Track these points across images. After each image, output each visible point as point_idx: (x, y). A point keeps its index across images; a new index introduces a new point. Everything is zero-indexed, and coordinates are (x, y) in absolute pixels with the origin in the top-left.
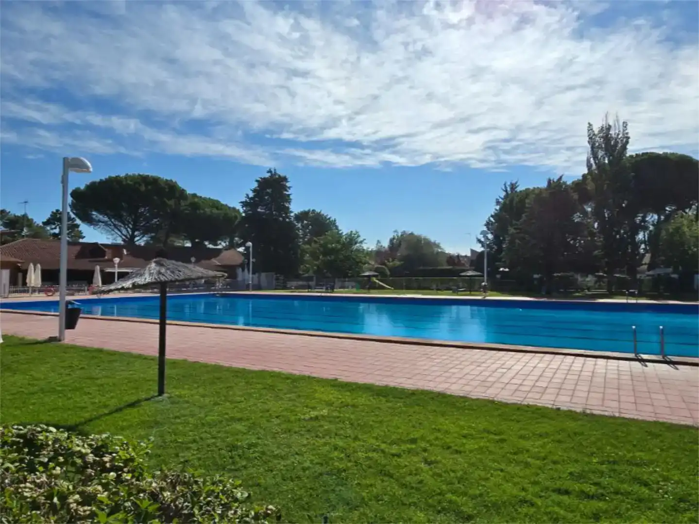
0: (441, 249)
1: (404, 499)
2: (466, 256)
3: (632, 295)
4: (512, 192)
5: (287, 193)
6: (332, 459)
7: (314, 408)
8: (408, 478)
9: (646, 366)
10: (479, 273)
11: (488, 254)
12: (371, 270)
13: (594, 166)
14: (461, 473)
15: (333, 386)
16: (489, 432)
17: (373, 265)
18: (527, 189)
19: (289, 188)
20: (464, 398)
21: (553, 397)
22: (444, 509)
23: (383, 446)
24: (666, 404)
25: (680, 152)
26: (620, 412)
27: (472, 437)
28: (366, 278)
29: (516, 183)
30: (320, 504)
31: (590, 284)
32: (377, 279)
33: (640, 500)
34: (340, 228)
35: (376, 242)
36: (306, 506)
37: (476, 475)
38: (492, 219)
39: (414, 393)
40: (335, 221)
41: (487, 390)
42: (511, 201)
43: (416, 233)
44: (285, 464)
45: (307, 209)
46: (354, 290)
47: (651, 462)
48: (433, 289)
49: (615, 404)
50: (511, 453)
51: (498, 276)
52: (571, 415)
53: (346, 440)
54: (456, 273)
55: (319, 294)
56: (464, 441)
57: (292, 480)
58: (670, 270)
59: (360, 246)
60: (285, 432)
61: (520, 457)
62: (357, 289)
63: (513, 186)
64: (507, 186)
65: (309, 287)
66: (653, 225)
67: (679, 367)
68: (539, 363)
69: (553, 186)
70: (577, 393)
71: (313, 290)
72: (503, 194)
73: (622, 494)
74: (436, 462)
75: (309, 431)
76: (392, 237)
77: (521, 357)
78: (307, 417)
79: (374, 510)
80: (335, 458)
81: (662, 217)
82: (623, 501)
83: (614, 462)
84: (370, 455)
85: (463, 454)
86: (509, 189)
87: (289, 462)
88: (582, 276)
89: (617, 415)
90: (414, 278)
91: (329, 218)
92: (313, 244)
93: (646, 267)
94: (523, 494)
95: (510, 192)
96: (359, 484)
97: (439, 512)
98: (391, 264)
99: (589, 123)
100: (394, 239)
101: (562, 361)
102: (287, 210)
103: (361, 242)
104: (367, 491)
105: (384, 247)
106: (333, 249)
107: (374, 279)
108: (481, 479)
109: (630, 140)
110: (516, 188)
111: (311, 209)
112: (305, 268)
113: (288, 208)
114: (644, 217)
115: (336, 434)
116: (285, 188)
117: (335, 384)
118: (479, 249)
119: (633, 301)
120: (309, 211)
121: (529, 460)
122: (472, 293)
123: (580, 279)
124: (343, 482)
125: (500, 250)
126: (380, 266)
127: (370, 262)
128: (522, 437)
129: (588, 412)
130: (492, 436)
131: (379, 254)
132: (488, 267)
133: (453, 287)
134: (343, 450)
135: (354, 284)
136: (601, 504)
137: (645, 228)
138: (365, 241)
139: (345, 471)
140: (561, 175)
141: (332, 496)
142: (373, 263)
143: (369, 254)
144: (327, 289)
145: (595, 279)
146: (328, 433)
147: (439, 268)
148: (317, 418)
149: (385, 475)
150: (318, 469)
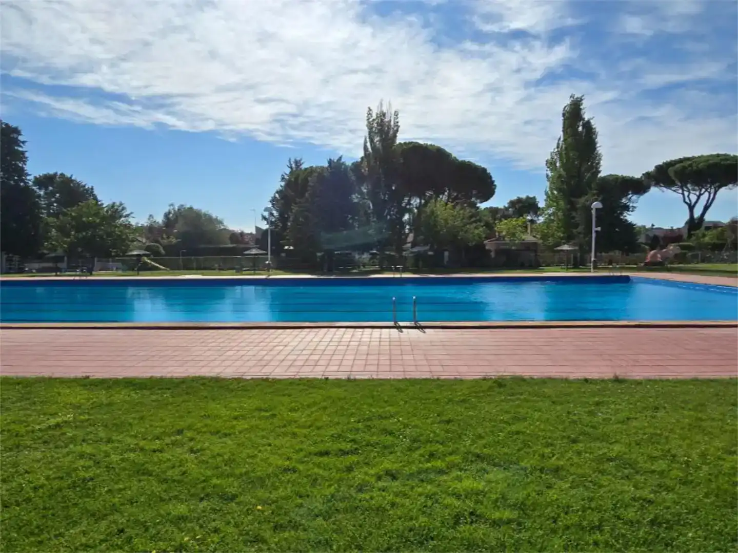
0: (224, 226)
1: (164, 495)
2: (251, 234)
3: (397, 270)
4: (297, 168)
5: (20, 149)
6: (76, 469)
7: (54, 415)
8: (170, 473)
9: (402, 332)
10: (264, 252)
11: (272, 231)
12: (140, 248)
13: (370, 149)
14: (229, 454)
15: (85, 385)
16: (260, 410)
17: (144, 244)
18: (311, 167)
19: (24, 142)
20: (238, 380)
21: (323, 368)
22: (207, 495)
23: (142, 443)
24: (413, 363)
25: (438, 144)
26: (377, 375)
27: (244, 417)
28: (135, 258)
29: (300, 161)
30: (57, 523)
31: (366, 261)
32: (149, 259)
33: (385, 447)
34: (99, 198)
35: (148, 217)
36: (36, 531)
37: (244, 455)
38: (277, 195)
39: (183, 381)
40: (92, 189)
41: (262, 370)
42: (296, 179)
43: (195, 207)
44: (8, 487)
45: (52, 172)
46: (120, 272)
47: (397, 413)
48: (214, 269)
49: (374, 368)
50: (279, 427)
51: (283, 255)
52: (338, 383)
53: (95, 445)
54: (240, 252)
55: (72, 278)
56: (235, 423)
57: (18, 505)
58: (427, 248)
59: (127, 221)
60: (11, 450)
61: (289, 429)
62: (123, 270)
63: (298, 163)
64: (292, 163)
65: (56, 270)
66: (416, 208)
67: (426, 330)
68: (314, 338)
69: (333, 165)
70: (344, 363)
71: (63, 274)
72: (288, 171)
73: (372, 445)
74: (202, 450)
75: (45, 442)
76: (166, 210)
77: (297, 333)
78: (43, 426)
79: (126, 514)
80: (80, 468)
81: (423, 201)
82: (373, 451)
83: (369, 419)
84: (126, 456)
85: (232, 436)
86: (294, 166)
87: (14, 484)
88: (359, 254)
89: (375, 377)
90: (193, 257)
91: (84, 186)
92: (61, 217)
93: (409, 245)
94: (287, 463)
95: (294, 169)
96: (109, 491)
97: (202, 499)
98: (165, 241)
99: (369, 108)
100: (169, 213)
101: (335, 334)
102: (21, 172)
103: (128, 216)
104: (120, 496)
105: (158, 223)
106: (89, 223)
107: (146, 259)
108: (249, 457)
109: (400, 129)
110: (301, 165)
111: (59, 173)
112: (50, 246)
113: (22, 169)
114: (409, 201)
115: (83, 441)
116: (17, 142)
117: (86, 383)
118: (264, 226)
119: (398, 276)
120: (56, 174)
121: (296, 430)
122: (257, 272)
123: (357, 257)
124: (89, 493)
125: (285, 227)
126: (152, 244)
127: (139, 239)
128: (293, 410)
129: (352, 377)
130: (263, 414)
131: (151, 230)
132: (272, 246)
133: (237, 267)
134: (91, 456)
135: (119, 265)
136: (355, 458)
137: (410, 211)
138: (132, 215)
139: (92, 479)
140: (340, 156)
141: (74, 511)
142: (144, 240)
143: (139, 230)
144: (82, 271)
145: (370, 256)
146: (73, 440)
147: (222, 246)
148: (58, 426)
149: (143, 474)
150: (56, 484)
